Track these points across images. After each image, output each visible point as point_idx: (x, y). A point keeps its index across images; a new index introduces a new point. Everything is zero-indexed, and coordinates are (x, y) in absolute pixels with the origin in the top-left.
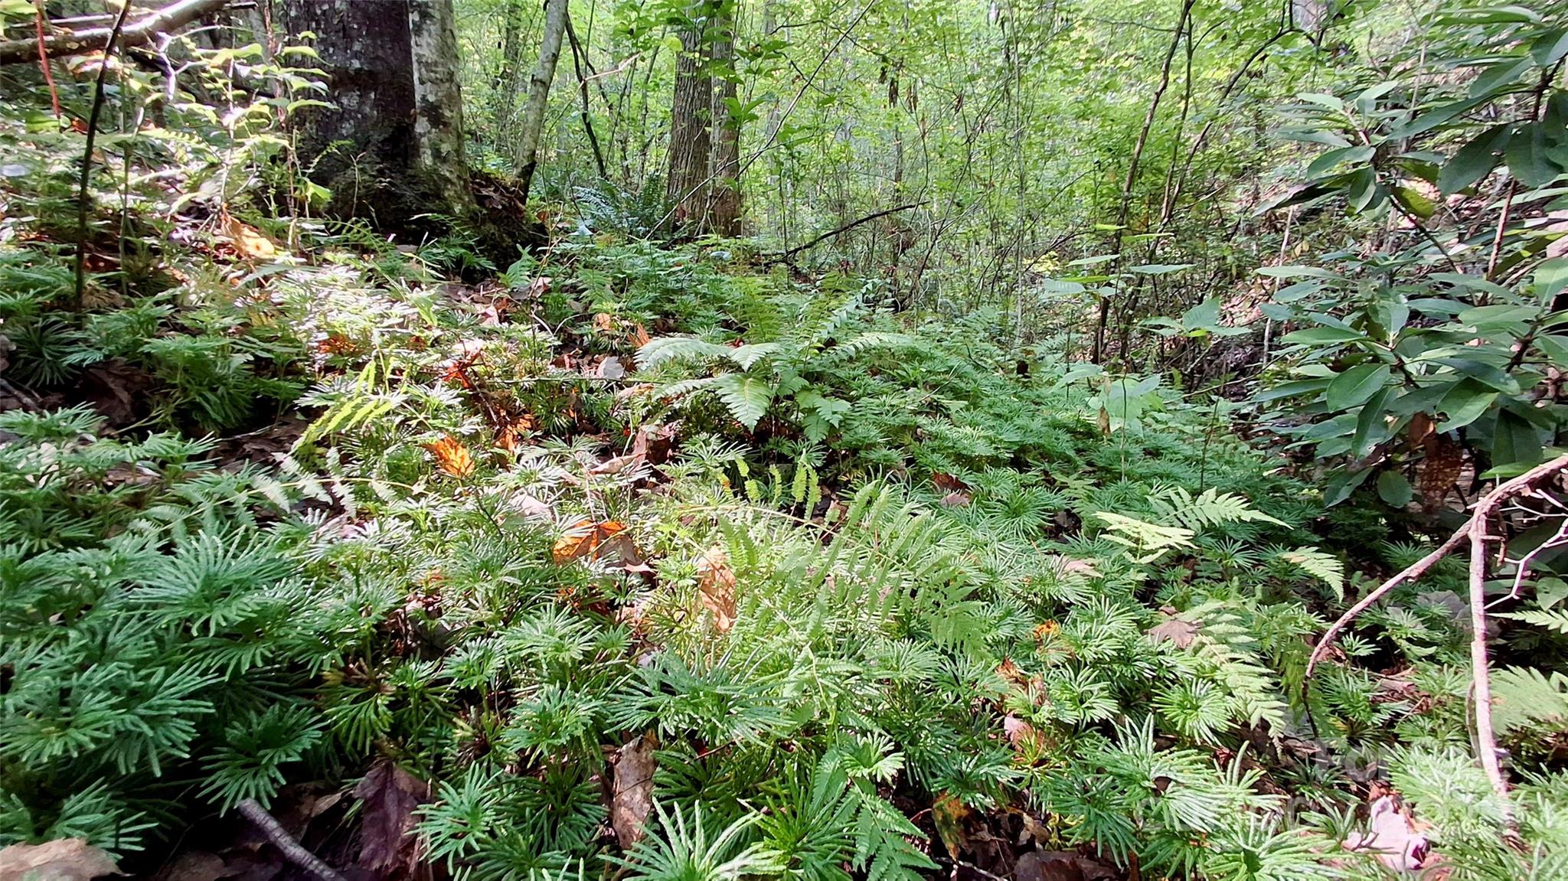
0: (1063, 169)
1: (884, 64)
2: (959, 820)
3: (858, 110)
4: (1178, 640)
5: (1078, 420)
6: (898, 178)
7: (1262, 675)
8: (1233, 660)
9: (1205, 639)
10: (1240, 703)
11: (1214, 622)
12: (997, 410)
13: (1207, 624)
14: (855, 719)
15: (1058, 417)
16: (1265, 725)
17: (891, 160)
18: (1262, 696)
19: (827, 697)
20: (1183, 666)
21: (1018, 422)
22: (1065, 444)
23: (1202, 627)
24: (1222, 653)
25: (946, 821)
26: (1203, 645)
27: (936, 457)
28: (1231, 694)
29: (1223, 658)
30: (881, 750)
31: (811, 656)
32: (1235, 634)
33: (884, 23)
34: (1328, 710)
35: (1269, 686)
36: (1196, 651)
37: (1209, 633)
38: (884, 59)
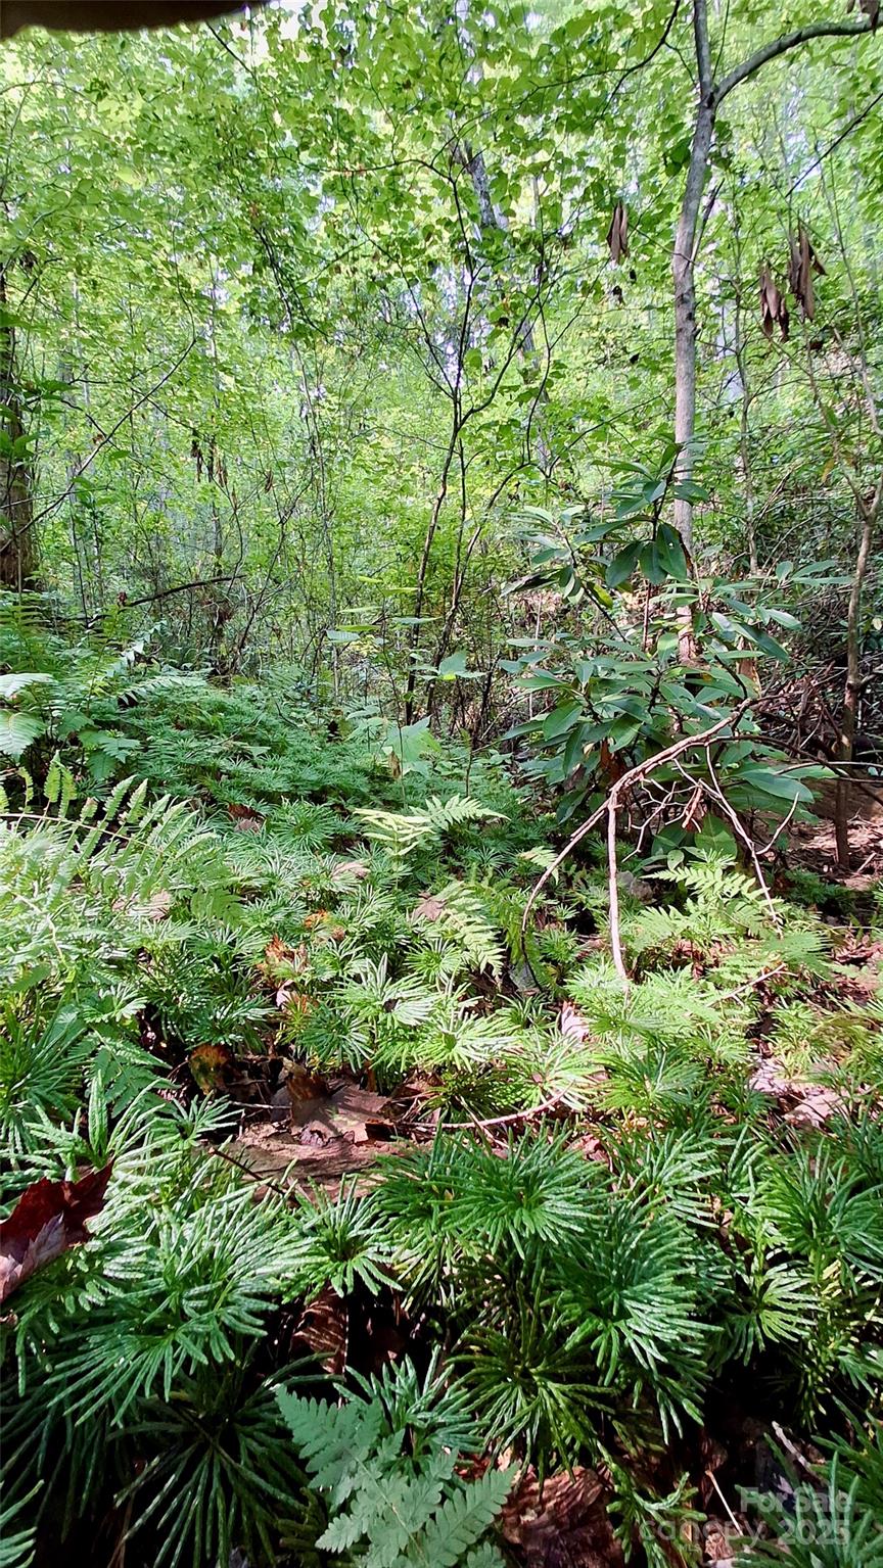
0: (371, 557)
1: (196, 438)
2: (217, 1067)
3: (171, 481)
4: (430, 916)
5: (375, 766)
6: (219, 552)
7: (487, 931)
8: (469, 924)
9: (449, 911)
10: (473, 955)
11: (456, 897)
12: (299, 757)
13: (452, 899)
14: (99, 977)
15: (358, 763)
16: (489, 967)
17: (211, 537)
18: (488, 947)
19: (68, 959)
20: (431, 933)
21: (319, 766)
22: (363, 784)
23: (446, 904)
24: (462, 917)
25: (204, 1070)
26: (448, 916)
27: (233, 793)
28: (467, 950)
29: (461, 923)
30: (123, 999)
31: (52, 926)
32: (471, 905)
33: (191, 397)
34: (541, 957)
35: (492, 938)
36: (442, 922)
37: (454, 906)
38: (195, 433)
